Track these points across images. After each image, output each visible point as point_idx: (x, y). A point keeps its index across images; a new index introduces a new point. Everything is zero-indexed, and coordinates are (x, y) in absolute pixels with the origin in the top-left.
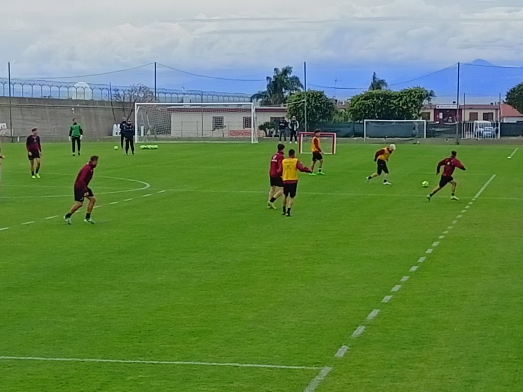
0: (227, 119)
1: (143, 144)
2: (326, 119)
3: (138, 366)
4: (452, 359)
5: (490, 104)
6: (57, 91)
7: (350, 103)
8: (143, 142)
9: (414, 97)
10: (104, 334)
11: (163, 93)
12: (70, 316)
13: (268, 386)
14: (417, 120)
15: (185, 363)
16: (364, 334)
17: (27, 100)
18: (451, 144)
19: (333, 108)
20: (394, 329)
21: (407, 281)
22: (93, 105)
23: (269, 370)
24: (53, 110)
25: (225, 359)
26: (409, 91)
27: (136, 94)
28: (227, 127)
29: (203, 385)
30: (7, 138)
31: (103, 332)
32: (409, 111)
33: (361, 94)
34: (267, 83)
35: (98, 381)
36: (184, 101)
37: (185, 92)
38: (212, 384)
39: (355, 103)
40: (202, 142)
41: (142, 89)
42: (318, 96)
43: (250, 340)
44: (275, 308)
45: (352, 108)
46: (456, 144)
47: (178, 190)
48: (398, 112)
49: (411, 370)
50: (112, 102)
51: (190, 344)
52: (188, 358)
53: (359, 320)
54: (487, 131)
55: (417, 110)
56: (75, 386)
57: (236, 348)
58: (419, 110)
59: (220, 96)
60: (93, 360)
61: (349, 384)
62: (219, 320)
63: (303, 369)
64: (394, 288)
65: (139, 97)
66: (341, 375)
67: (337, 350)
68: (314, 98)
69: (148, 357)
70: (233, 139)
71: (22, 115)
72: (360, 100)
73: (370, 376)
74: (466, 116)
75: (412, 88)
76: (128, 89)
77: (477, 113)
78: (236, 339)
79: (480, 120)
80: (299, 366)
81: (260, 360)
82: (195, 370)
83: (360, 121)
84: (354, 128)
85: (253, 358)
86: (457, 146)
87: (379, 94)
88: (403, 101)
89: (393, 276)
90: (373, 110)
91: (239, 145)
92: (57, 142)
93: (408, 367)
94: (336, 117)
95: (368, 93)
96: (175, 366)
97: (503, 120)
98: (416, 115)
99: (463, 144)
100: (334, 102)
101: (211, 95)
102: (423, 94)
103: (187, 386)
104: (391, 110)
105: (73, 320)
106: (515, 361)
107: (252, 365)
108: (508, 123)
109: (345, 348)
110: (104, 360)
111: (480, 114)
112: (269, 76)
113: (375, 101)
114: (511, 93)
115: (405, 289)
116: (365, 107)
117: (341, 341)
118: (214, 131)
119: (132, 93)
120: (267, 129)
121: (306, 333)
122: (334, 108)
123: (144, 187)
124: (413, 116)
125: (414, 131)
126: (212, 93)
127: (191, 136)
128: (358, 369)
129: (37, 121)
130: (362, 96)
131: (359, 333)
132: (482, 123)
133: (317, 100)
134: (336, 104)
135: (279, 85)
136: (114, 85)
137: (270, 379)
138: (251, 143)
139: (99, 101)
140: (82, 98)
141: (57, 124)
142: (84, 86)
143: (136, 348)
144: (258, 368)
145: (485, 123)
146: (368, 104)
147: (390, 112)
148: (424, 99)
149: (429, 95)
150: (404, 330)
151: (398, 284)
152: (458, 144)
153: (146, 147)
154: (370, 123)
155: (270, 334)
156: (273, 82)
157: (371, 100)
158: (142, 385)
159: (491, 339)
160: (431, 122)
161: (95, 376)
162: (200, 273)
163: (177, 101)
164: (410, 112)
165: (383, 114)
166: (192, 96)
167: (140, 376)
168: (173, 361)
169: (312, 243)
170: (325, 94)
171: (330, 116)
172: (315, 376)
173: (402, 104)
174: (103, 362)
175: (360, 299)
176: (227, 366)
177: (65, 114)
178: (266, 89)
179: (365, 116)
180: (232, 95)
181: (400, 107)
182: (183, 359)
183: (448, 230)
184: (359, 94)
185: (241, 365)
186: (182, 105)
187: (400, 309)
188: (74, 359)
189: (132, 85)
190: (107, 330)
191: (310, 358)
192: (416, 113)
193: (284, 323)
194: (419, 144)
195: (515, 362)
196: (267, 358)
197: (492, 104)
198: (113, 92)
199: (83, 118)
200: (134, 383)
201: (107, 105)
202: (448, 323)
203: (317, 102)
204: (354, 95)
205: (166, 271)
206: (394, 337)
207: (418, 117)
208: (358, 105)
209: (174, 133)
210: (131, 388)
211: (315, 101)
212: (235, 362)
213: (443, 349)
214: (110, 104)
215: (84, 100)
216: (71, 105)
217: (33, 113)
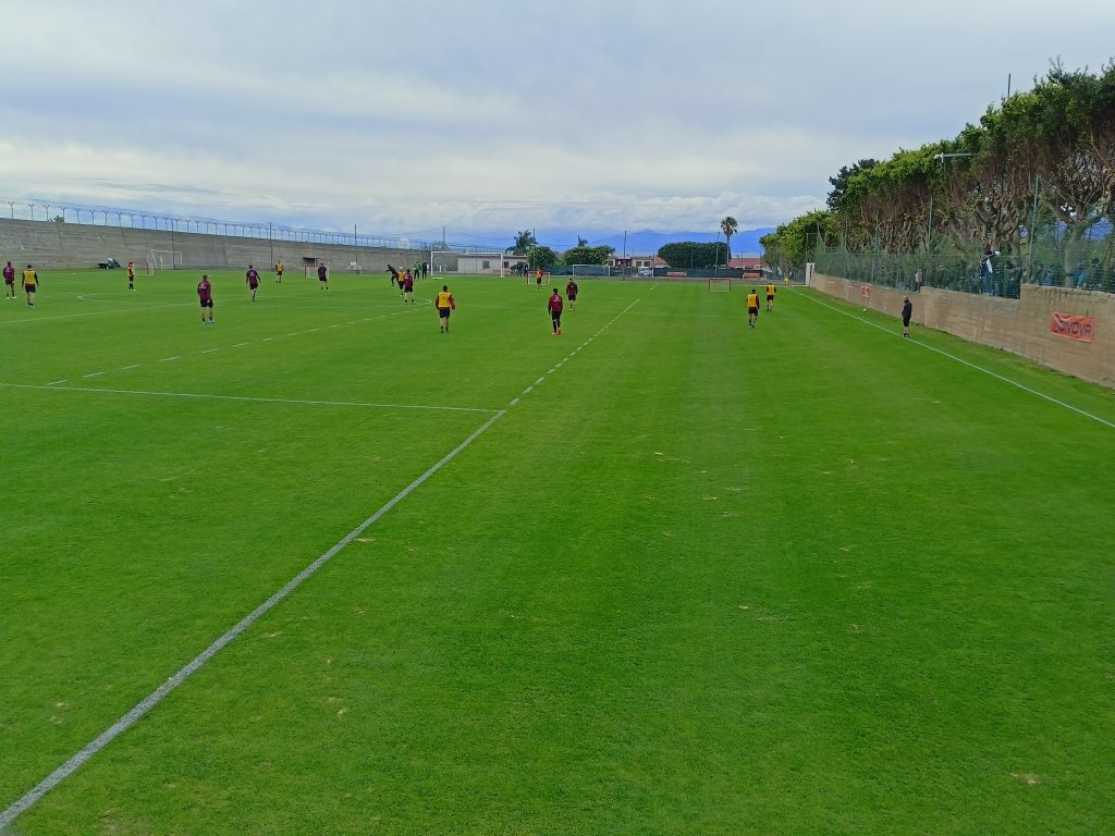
0: (492, 262)
2: (551, 264)
3: (391, 408)
4: (577, 407)
7: (565, 254)
9: (603, 251)
13: (465, 421)
14: (605, 266)
16: (531, 392)
17: (370, 248)
18: (620, 281)
20: (550, 389)
21: (566, 361)
22: (411, 252)
25: (444, 405)
26: (600, 248)
28: (491, 267)
29: (426, 420)
30: (354, 271)
31: (377, 388)
32: (600, 260)
34: (515, 241)
35: (365, 417)
36: (466, 251)
39: (568, 254)
40: (474, 277)
42: (546, 250)
43: (462, 394)
44: (484, 375)
45: (566, 257)
48: (594, 260)
51: (427, 396)
52: (423, 404)
53: (530, 384)
54: (646, 273)
56: (351, 420)
57: (454, 398)
58: (606, 259)
60: (366, 404)
61: (513, 420)
62: (448, 382)
64: (558, 365)
66: (509, 415)
67: (512, 401)
68: (543, 251)
69: (399, 403)
70: (494, 275)
72: (571, 253)
73: (526, 416)
74: (634, 264)
75: (602, 246)
77: (641, 262)
78: (454, 393)
79: (642, 266)
80: (487, 410)
81: (464, 406)
82: (424, 411)
83: (571, 265)
84: (567, 270)
85: (461, 405)
86: (623, 282)
87: (582, 249)
89: (559, 358)
90: (578, 259)
93: (551, 411)
94: (557, 263)
95: (576, 248)
96: (413, 409)
97: (655, 266)
99: (626, 281)
102: (608, 250)
103: (417, 421)
104: (589, 259)
105: (361, 380)
106: (614, 408)
108: (658, 268)
109: (517, 399)
112: (516, 237)
113: (580, 254)
114: (661, 249)
115: (563, 366)
116: (574, 257)
117: (515, 396)
118: (483, 270)
120: (515, 269)
121: (497, 391)
122: (555, 257)
124: (602, 263)
125: (603, 272)
127: (469, 272)
128: (521, 412)
130: (572, 250)
131: (528, 391)
134: (557, 255)
135: (523, 242)
136: (423, 240)
137: (468, 417)
138: (500, 277)
139: (414, 250)
143: (394, 398)
145: (644, 268)
146: (576, 255)
148: (609, 253)
149: (613, 250)
150: (554, 390)
151: (560, 363)
153: (436, 278)
154: (576, 267)
155: (476, 391)
156: (519, 240)
157: (577, 252)
158: (390, 420)
159: (604, 395)
160: (614, 267)
161: (364, 414)
163: (462, 251)
165: (584, 261)
166: (471, 248)
167: (391, 414)
168: (413, 406)
170: (551, 248)
171: (553, 262)
172: (495, 415)
173: (596, 255)
174: (371, 406)
175: (536, 371)
176: (444, 409)
177: (393, 257)
178: (515, 245)
179: (574, 262)
182: (419, 405)
183: (601, 331)
185: (453, 409)
186: (465, 254)
187: (556, 377)
188: (355, 404)
189: (434, 240)
191: (495, 405)
192: (604, 261)
193: (486, 385)
196: (469, 405)
197: (650, 256)
199: (404, 260)
200: (386, 418)
202: (582, 386)
203: (546, 253)
204: (568, 250)
206: (548, 393)
208: (570, 256)
209: (459, 271)
210: (384, 421)
212: (450, 407)
213: (574, 401)
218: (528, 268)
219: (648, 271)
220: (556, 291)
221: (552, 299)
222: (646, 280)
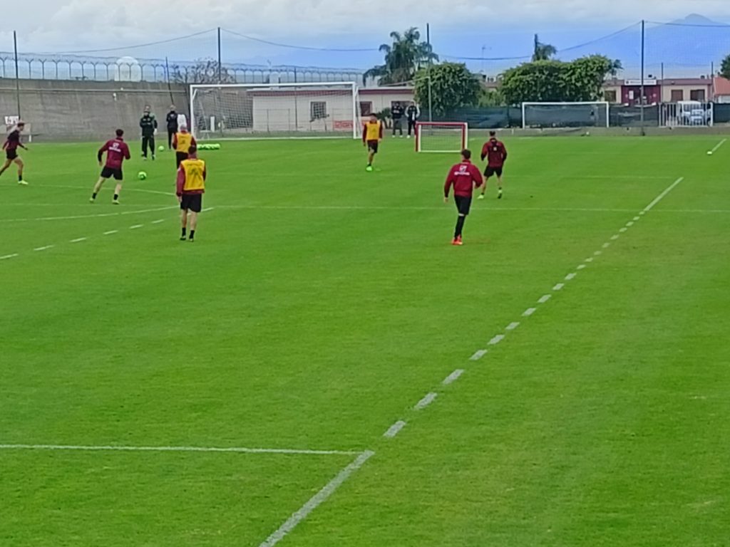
0: (331, 104)
2: (469, 103)
3: (106, 454)
4: (544, 437)
5: (699, 77)
6: (91, 70)
7: (503, 79)
8: (203, 139)
9: (592, 70)
10: (71, 409)
11: (242, 70)
12: (32, 386)
13: (278, 478)
14: (598, 102)
15: (173, 449)
16: (433, 405)
17: (50, 83)
18: (635, 136)
19: (478, 87)
20: (476, 397)
21: (514, 329)
22: (143, 88)
23: (286, 457)
24: (87, 96)
25: (230, 442)
26: (585, 62)
27: (203, 72)
28: (331, 116)
29: (188, 478)
31: (71, 407)
32: (585, 89)
33: (518, 67)
34: (384, 53)
35: (45, 475)
36: (271, 81)
37: (272, 69)
38: (202, 477)
39: (510, 79)
40: (291, 138)
41: (212, 65)
42: (458, 71)
43: (271, 416)
44: (319, 369)
45: (505, 87)
46: (641, 135)
47: (232, 206)
48: (570, 91)
49: (484, 454)
50: (169, 84)
51: (188, 422)
52: (178, 441)
53: (431, 385)
54: (695, 115)
55: (596, 87)
56: (12, 483)
57: (250, 426)
58: (599, 87)
59: (322, 72)
60: (47, 446)
61: (392, 474)
62: (237, 388)
63: (334, 454)
64: (494, 339)
65: (208, 76)
66: (383, 461)
67: (389, 428)
68: (451, 74)
69: (124, 441)
70: (339, 134)
71: (43, 104)
72: (516, 75)
73: (424, 462)
74: (666, 95)
75: (589, 57)
76: (192, 65)
77: (682, 91)
78: (252, 414)
79: (686, 100)
80: (329, 450)
81: (277, 442)
82: (183, 458)
83: (516, 104)
84: (508, 114)
85: (269, 440)
86: (642, 138)
87: (543, 67)
88: (576, 76)
89: (498, 322)
90: (534, 88)
91: (335, 142)
92: (86, 141)
93: (481, 448)
94: (483, 100)
95: (528, 64)
96: (157, 453)
97: (718, 100)
98: (595, 94)
99: (649, 136)
100: (482, 78)
101: (310, 72)
102: (604, 65)
103: (166, 481)
104: (560, 88)
105: (35, 390)
106: (632, 438)
107: (264, 450)
108: (725, 104)
109: (400, 424)
110: (61, 447)
111: (687, 92)
112: (386, 44)
113: (537, 77)
114: (728, 61)
115: (508, 341)
116: (523, 85)
117: (397, 415)
118: (313, 123)
119: (198, 71)
120: (386, 118)
121: (352, 405)
122: (480, 87)
124: (591, 97)
125: (592, 118)
126: (311, 69)
127: (280, 130)
128: (411, 452)
129: (65, 112)
130: (519, 70)
131: (426, 403)
132: (688, 105)
133: (456, 76)
134: (484, 81)
135: (403, 55)
136: (172, 60)
137: (284, 468)
138: (352, 138)
139: (151, 83)
140: (127, 79)
141: (92, 116)
142: (130, 62)
143: (110, 428)
144: (272, 453)
145: (691, 105)
146: (528, 81)
147: (558, 91)
148: (606, 72)
149: (614, 67)
150: (489, 398)
151: (500, 334)
152: (644, 135)
153: (203, 146)
154: (531, 107)
155: (303, 404)
156: (394, 52)
157: (532, 74)
158: (104, 481)
159: (608, 408)
160: (617, 104)
161: (42, 468)
162: (230, 322)
163: (261, 81)
164: (587, 90)
165: (549, 95)
166: (282, 73)
167: (105, 468)
168: (156, 446)
169: (397, 279)
170: (468, 67)
171: (474, 98)
172: (349, 463)
173: (575, 80)
174: (59, 449)
175: (442, 356)
176: (230, 451)
177: (103, 102)
178: (384, 63)
179: (523, 97)
180: (340, 71)
181: (572, 84)
182: (171, 444)
183: (593, 256)
184: (515, 67)
185: (249, 451)
186: (268, 86)
187: (492, 369)
188: (20, 446)
189: (197, 60)
190: (78, 405)
191: (348, 439)
192: (594, 91)
193: (325, 391)
194: (588, 136)
195: (631, 440)
196: (289, 440)
197: (703, 77)
198: (171, 70)
199: (129, 107)
200: (94, 477)
201: (162, 89)
202: (554, 386)
203: (457, 79)
204: (509, 68)
205: (182, 321)
206: (474, 408)
207: (598, 97)
208: (514, 83)
209: (258, 125)
210: (89, 484)
211: (453, 77)
212: (243, 447)
213: (536, 423)
214: (167, 86)
215: (131, 82)
216: (113, 88)
217: (58, 101)
218: (418, 115)
219: (701, 112)
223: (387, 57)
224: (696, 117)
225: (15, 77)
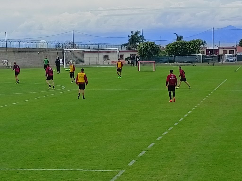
0: (110, 56)
1: (66, 68)
2: (156, 55)
3: (36, 171)
4: (181, 165)
5: (232, 46)
6: (31, 45)
7: (167, 47)
8: (68, 67)
9: (196, 44)
10: (24, 157)
11: (81, 44)
14: (198, 55)
15: (58, 170)
16: (144, 155)
17: (17, 49)
18: (211, 66)
20: (159, 152)
21: (171, 130)
22: (48, 50)
23: (96, 172)
24: (30, 53)
25: (77, 167)
26: (194, 41)
28: (110, 60)
30: (5, 67)
31: (24, 156)
34: (128, 39)
35: (16, 179)
36: (90, 48)
37: (91, 44)
38: (68, 179)
39: (169, 47)
40: (97, 67)
41: (71, 43)
42: (152, 44)
43: (91, 159)
44: (107, 143)
45: (168, 50)
48: (189, 51)
49: (161, 171)
50: (57, 49)
51: (63, 161)
52: (60, 167)
53: (144, 148)
54: (230, 59)
55: (198, 50)
57: (84, 162)
58: (199, 50)
59: (107, 45)
60: (16, 169)
61: (131, 178)
62: (79, 149)
63: (112, 171)
64: (165, 133)
65: (69, 46)
66: (128, 174)
67: (130, 162)
68: (150, 45)
69: (42, 167)
70: (113, 65)
71: (15, 56)
72: (171, 46)
73: (142, 174)
74: (221, 52)
75: (196, 40)
76: (64, 43)
77: (226, 51)
78: (84, 158)
79: (228, 54)
80: (110, 170)
81: (93, 168)
82: (61, 173)
83: (172, 55)
84: (169, 59)
85: (90, 167)
86: (213, 66)
87: (180, 43)
88: (191, 46)
89: (166, 127)
90: (177, 50)
91: (111, 68)
93: (160, 169)
94: (161, 54)
95: (175, 42)
96: (53, 171)
97: (238, 54)
98: (198, 52)
99: (216, 65)
100: (160, 47)
101: (103, 45)
102: (200, 42)
104: (186, 50)
105: (12, 150)
107: (89, 170)
108: (241, 55)
109: (133, 161)
111: (228, 51)
112: (129, 35)
113: (178, 46)
114: (241, 41)
115: (169, 134)
116: (174, 49)
117: (132, 158)
118: (104, 62)
119: (66, 45)
121: (117, 155)
122: (159, 50)
123: (62, 88)
124: (196, 53)
125: (197, 60)
127: (93, 64)
128: (137, 171)
129: (22, 58)
130: (172, 44)
131: (142, 154)
132: (228, 55)
134: (161, 48)
135: (134, 39)
136: (58, 41)
137: (95, 176)
139: (51, 49)
141: (31, 60)
142: (44, 42)
143: (37, 163)
144: (91, 171)
145: (229, 55)
146: (175, 48)
147: (185, 51)
148: (201, 45)
149: (204, 43)
150: (163, 152)
151: (166, 131)
152: (214, 65)
153: (68, 69)
154: (176, 56)
155: (101, 155)
156: (131, 38)
157: (176, 46)
159: (202, 156)
160: (205, 55)
161: (15, 176)
162: (77, 128)
163: (87, 48)
164: (195, 51)
165: (182, 52)
166: (94, 45)
167: (36, 176)
168: (53, 169)
169: (132, 113)
170: (155, 43)
171: (157, 53)
172: (116, 174)
173: (191, 47)
174: (20, 170)
175: (147, 139)
176: (77, 170)
177: (35, 55)
178: (128, 42)
179: (174, 53)
180: (113, 44)
181: (190, 49)
183: (197, 105)
185: (84, 170)
186: (89, 50)
187: (164, 143)
188: (7, 169)
189: (66, 41)
190: (27, 155)
191: (116, 166)
192: (197, 51)
193: (109, 150)
194: (195, 66)
195: (210, 166)
196: (97, 167)
198: (57, 45)
199: (43, 57)
200: (32, 179)
201: (55, 51)
202: (185, 149)
203: (152, 47)
204: (169, 43)
205: (61, 127)
206: (158, 156)
207: (198, 53)
208: (171, 48)
209: (86, 62)
211: (151, 47)
212: (81, 169)
213: (179, 161)
215: (44, 48)
216: (38, 51)
217: (20, 55)
218: (139, 59)
219: (233, 58)
220: (171, 71)
221: (169, 77)
222: (232, 64)
223: (129, 40)
224: (231, 59)
225: (6, 47)
